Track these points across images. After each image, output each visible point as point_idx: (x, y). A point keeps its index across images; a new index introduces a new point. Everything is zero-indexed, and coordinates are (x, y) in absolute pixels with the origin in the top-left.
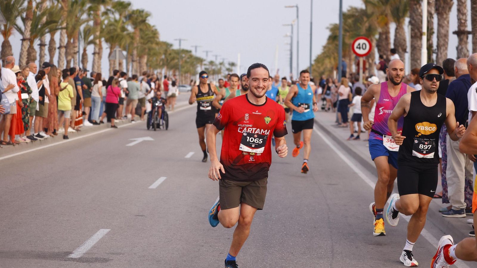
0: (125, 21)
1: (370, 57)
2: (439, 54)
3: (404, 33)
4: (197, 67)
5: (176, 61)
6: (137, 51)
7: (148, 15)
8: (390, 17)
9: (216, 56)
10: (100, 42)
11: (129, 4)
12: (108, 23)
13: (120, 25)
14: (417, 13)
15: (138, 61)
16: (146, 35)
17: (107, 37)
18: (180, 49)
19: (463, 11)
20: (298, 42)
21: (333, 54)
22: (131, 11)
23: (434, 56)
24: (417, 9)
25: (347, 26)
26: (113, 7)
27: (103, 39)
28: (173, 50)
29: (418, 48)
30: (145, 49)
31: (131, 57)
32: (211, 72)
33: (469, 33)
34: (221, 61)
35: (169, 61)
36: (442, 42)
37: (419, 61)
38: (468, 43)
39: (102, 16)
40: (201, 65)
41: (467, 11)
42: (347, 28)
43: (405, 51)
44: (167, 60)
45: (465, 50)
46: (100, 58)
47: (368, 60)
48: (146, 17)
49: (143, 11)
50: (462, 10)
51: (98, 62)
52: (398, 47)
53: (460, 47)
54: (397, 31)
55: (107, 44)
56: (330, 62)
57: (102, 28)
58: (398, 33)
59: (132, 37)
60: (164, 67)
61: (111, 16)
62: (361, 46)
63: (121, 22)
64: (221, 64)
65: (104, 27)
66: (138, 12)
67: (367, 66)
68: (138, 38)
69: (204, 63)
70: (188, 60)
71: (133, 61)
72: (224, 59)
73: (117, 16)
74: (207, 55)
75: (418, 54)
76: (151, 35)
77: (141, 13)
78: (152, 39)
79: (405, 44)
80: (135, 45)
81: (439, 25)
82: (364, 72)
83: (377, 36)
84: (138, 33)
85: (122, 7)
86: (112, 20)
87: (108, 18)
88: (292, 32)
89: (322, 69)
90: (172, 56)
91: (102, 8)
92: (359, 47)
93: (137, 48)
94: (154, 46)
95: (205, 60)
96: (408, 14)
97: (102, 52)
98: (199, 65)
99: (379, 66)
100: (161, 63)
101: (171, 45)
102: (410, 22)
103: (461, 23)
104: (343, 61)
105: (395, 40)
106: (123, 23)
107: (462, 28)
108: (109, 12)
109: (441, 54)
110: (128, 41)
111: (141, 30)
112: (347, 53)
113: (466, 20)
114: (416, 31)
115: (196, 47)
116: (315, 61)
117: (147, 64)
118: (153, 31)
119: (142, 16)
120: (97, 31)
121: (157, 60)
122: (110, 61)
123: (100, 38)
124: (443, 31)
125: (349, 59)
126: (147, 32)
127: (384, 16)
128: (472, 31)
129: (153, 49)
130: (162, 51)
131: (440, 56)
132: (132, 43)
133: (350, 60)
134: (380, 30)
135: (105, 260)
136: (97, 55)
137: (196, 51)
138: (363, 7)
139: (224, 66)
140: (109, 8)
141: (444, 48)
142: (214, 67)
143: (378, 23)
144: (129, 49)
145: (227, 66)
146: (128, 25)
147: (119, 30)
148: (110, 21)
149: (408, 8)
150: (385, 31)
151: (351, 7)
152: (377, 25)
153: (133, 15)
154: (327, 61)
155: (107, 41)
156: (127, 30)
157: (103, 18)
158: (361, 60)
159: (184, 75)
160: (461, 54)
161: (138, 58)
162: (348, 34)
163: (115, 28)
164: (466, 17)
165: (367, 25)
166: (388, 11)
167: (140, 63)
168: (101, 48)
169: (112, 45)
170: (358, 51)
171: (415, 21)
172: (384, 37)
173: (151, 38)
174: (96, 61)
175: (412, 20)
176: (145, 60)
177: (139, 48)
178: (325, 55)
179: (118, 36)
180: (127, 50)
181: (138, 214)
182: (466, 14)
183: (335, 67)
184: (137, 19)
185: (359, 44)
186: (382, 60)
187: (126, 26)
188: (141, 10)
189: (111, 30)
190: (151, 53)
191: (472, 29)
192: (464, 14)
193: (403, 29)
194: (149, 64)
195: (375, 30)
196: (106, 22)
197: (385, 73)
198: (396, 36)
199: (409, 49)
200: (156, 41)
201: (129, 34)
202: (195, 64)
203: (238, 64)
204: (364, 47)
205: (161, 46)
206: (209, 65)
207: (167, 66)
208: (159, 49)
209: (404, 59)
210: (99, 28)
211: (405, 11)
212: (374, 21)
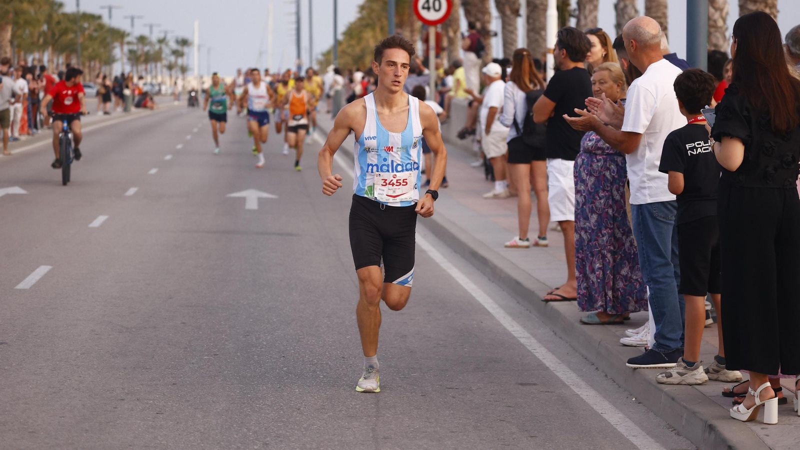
1: (449, 25)
2: (582, 18)
4: (114, 48)
5: (71, 36)
9: (151, 27)
18: (78, 12)
21: (379, 20)
23: (572, 23)
28: (65, 15)
29: (542, 7)
32: (142, 59)
34: (162, 36)
35: (57, 37)
37: (543, 33)
40: (122, 44)
43: (516, 13)
44: (53, 34)
45: (630, 11)
47: (447, 32)
52: (504, 5)
53: (621, 5)
56: (374, 37)
60: (48, 48)
62: (431, 5)
64: (161, 41)
67: (445, 43)
69: (128, 39)
70: (95, 34)
72: (166, 32)
74: (132, 25)
75: (542, 19)
82: (437, 56)
89: (357, 50)
90: (63, 26)
92: (426, 6)
95: (128, 35)
98: (117, 44)
99: (468, 42)
100: (41, 40)
101: (61, 5)
109: (586, 18)
112: (406, 18)
115: (110, 9)
116: (345, 34)
117: (11, 42)
121: (32, 35)
125: (409, 29)
129: (24, 12)
130: (42, 18)
131: (583, 22)
133: (412, 31)
137: (110, 17)
139: (167, 44)
141: (592, 7)
142: (146, 48)
145: (173, 46)
154: (368, 35)
159: (87, 64)
160: (623, 17)
170: (424, 14)
178: (364, 23)
185: (427, 2)
186: (474, 31)
190: (21, 21)
194: (16, 43)
197: (479, 56)
202: (108, 44)
203: (196, 41)
204: (437, 7)
205: (40, 7)
206: (137, 44)
207: (53, 46)
208: (36, 13)
209: (516, 29)
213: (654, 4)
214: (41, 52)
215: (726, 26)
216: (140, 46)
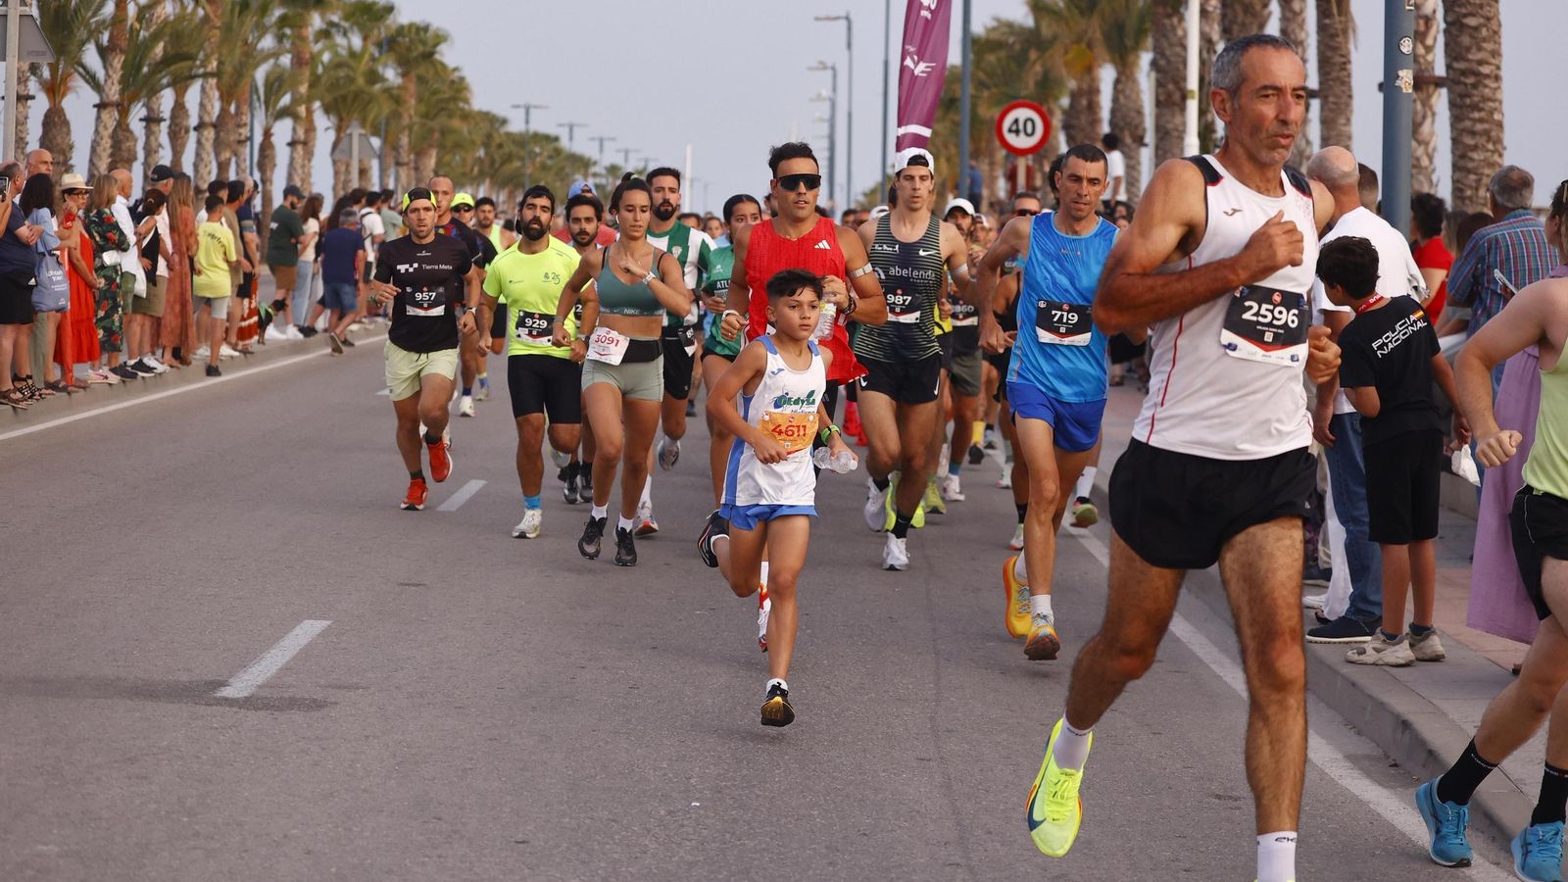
0: (377, 54)
3: (1138, 93)
5: (517, 164)
6: (410, 136)
7: (440, 38)
8: (1100, 50)
9: (627, 152)
10: (310, 112)
11: (390, 9)
12: (331, 61)
13: (363, 65)
14: (1174, 40)
15: (412, 165)
16: (435, 92)
17: (328, 98)
18: (527, 131)
19: (1296, 36)
20: (850, 115)
21: (946, 146)
22: (394, 27)
24: (1174, 29)
25: (985, 71)
26: (346, 18)
27: (317, 104)
28: (508, 135)
29: (1175, 134)
30: (432, 131)
31: (394, 153)
35: (497, 165)
38: (1310, 121)
39: (317, 42)
40: (586, 176)
41: (1307, 35)
42: (982, 75)
43: (1140, 141)
44: (493, 162)
46: (309, 154)
48: (436, 45)
49: (426, 29)
50: (1293, 31)
51: (303, 166)
52: (1122, 130)
54: (1120, 87)
55: (329, 119)
57: (313, 73)
58: (1123, 91)
59: (395, 97)
60: (484, 182)
61: (340, 40)
62: (1021, 127)
63: (366, 57)
65: (320, 70)
66: (414, 30)
68: (413, 102)
69: (594, 169)
70: (549, 162)
71: (398, 164)
72: (646, 161)
73: (357, 42)
74: (601, 150)
75: (1176, 150)
76: (449, 94)
77: (422, 33)
78: (452, 106)
79: (1142, 122)
80: (406, 121)
83: (1065, 102)
84: (412, 87)
85: (370, 16)
86: (344, 52)
87: (333, 48)
88: (834, 89)
90: (506, 150)
91: (316, 21)
92: (1014, 128)
93: (410, 127)
94: (456, 123)
95: (595, 163)
96: (1149, 42)
97: (314, 139)
100: (476, 169)
101: (504, 122)
102: (1154, 64)
104: (972, 168)
105: (1113, 112)
106: (373, 59)
108: (334, 30)
110: (386, 108)
111: (421, 80)
112: (983, 145)
114: (1171, 87)
115: (571, 128)
118: (453, 82)
119: (424, 43)
120: (301, 83)
121: (464, 160)
122: (335, 162)
123: (309, 100)
125: (987, 161)
126: (435, 86)
127: (1083, 46)
128: (1321, 90)
129: (453, 131)
130: (478, 138)
132: (396, 115)
133: (992, 164)
134: (1072, 84)
135: (317, 705)
136: (300, 148)
137: (571, 139)
138: (1029, 22)
140: (335, 18)
143: (1067, 64)
144: (386, 131)
146: (385, 65)
147: (361, 81)
148: (336, 54)
149: (1148, 25)
150: (1085, 86)
151: (998, 20)
152: (1064, 71)
153: (400, 39)
155: (327, 110)
156: (383, 79)
157: (317, 47)
158: (1022, 164)
161: (412, 157)
162: (986, 94)
163: (351, 74)
164: (1304, 51)
165: (1038, 68)
166: (1095, 29)
167: (416, 169)
168: (310, 129)
169: (341, 120)
170: (1011, 139)
171: (1169, 62)
172: (1084, 102)
173: (448, 100)
174: (298, 166)
175: (1158, 57)
176: (431, 160)
177: (416, 128)
179: (357, 95)
180: (383, 132)
181: (406, 581)
182: (1305, 44)
183: (949, 185)
184: (409, 49)
185: (1016, 121)
187: (380, 69)
188: (422, 25)
189: (338, 79)
190: (449, 143)
191: (1321, 83)
193: (1135, 81)
195: (1059, 83)
196: (326, 57)
198: (1115, 100)
199: (1150, 138)
200: (462, 110)
201: (388, 91)
202: (567, 175)
203: (687, 174)
204: (1029, 130)
205: (477, 124)
206: (606, 177)
207: (492, 178)
208: (470, 133)
209: (1139, 163)
210: (306, 73)
211: (1140, 34)
212: (1058, 59)
213: (1333, 133)
214: (475, 186)
215: (1432, 167)
216: (610, 180)
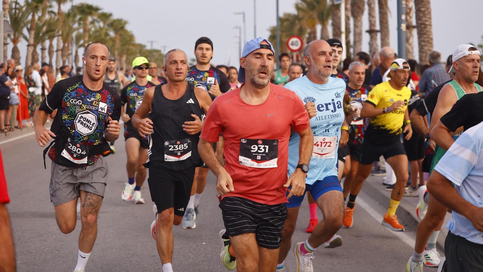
2: (355, 48)
6: (118, 51)
7: (126, 23)
8: (317, 20)
11: (111, 15)
13: (104, 31)
14: (337, 17)
22: (112, 20)
23: (352, 50)
24: (337, 14)
25: (283, 27)
26: (99, 18)
28: (146, 50)
30: (124, 50)
33: (378, 31)
36: (357, 39)
38: (377, 39)
41: (376, 14)
42: (283, 29)
45: (375, 45)
48: (125, 25)
49: (122, 20)
50: (372, 14)
53: (371, 43)
54: (323, 31)
57: (89, 34)
59: (113, 40)
61: (97, 24)
63: (105, 29)
65: (91, 33)
66: (118, 21)
67: (300, 59)
68: (118, 41)
70: (159, 57)
73: (102, 24)
76: (128, 39)
77: (120, 22)
78: (129, 42)
80: (116, 47)
81: (355, 26)
83: (307, 35)
84: (118, 37)
85: (105, 16)
86: (98, 28)
87: (95, 26)
88: (240, 33)
90: (146, 54)
91: (90, 19)
92: (292, 44)
93: (118, 49)
94: (131, 47)
101: (145, 46)
102: (333, 24)
103: (372, 24)
106: (107, 29)
107: (373, 28)
108: (95, 22)
109: (357, 48)
110: (111, 43)
111: (121, 35)
112: (284, 48)
113: (375, 22)
114: (337, 30)
118: (130, 36)
119: (121, 24)
120: (86, 37)
124: (358, 30)
126: (125, 37)
127: (312, 19)
128: (380, 30)
129: (130, 49)
131: (356, 50)
132: (114, 45)
134: (309, 30)
138: (296, 13)
140: (95, 18)
141: (359, 44)
143: (308, 25)
146: (110, 31)
147: (103, 36)
148: (96, 28)
149: (330, 13)
150: (313, 31)
151: (286, 13)
152: (306, 27)
153: (114, 24)
156: (109, 35)
157: (90, 26)
158: (295, 54)
160: (372, 48)
162: (284, 34)
163: (100, 34)
164: (375, 19)
165: (298, 26)
166: (315, 14)
170: (292, 47)
171: (336, 23)
172: (312, 36)
175: (334, 22)
176: (124, 58)
179: (102, 40)
184: (117, 26)
185: (293, 42)
188: (120, 19)
191: (380, 28)
192: (373, 17)
193: (327, 29)
195: (305, 30)
196: (93, 29)
198: (322, 35)
200: (133, 43)
201: (111, 38)
204: (297, 44)
208: (135, 50)
210: (87, 34)
211: (328, 15)
212: (304, 23)
215: (413, 51)
